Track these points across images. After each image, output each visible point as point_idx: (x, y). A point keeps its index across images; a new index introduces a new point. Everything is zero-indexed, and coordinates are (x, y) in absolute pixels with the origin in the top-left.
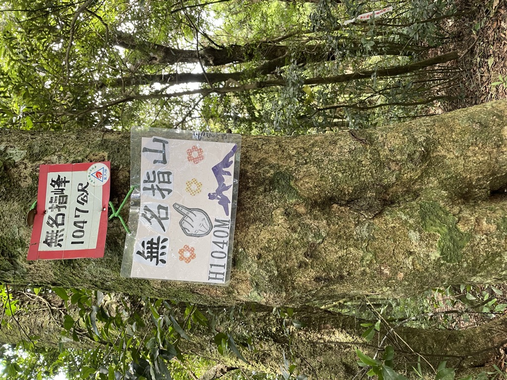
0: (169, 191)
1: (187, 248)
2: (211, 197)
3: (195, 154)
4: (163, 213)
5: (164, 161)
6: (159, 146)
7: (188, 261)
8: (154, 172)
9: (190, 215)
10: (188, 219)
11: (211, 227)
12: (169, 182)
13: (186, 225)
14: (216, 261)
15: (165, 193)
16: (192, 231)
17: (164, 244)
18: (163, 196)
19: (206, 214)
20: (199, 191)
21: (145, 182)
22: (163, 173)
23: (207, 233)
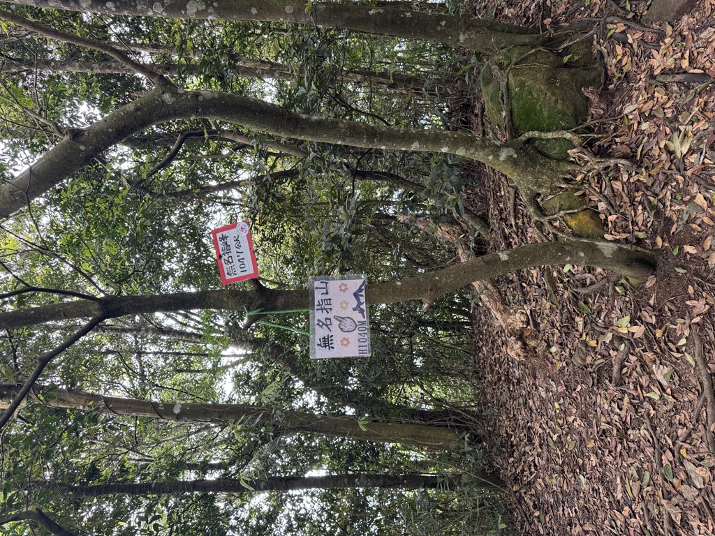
0: (331, 309)
1: (344, 339)
2: (354, 309)
3: (343, 288)
4: (328, 322)
5: (327, 293)
6: (324, 285)
7: (346, 345)
8: (322, 300)
9: (344, 321)
10: (343, 324)
11: (356, 326)
12: (330, 304)
13: (342, 327)
14: (362, 344)
15: (329, 310)
16: (346, 330)
17: (332, 338)
18: (328, 312)
19: (352, 319)
20: (347, 307)
21: (317, 305)
22: (327, 300)
23: (355, 330)
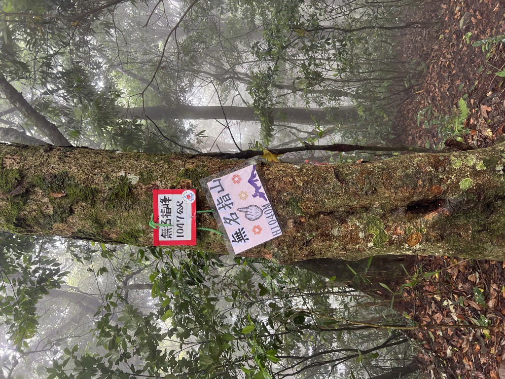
0: (232, 204)
1: (255, 227)
2: (254, 196)
3: (236, 179)
4: (234, 216)
5: (223, 190)
6: (217, 183)
7: (259, 233)
8: (220, 198)
9: (248, 210)
10: (249, 213)
11: (262, 211)
12: (230, 199)
13: (249, 216)
14: (273, 226)
15: (231, 206)
16: (253, 218)
17: (243, 231)
18: (230, 208)
19: (256, 206)
20: (246, 196)
21: (218, 205)
22: (225, 196)
23: (262, 215)
